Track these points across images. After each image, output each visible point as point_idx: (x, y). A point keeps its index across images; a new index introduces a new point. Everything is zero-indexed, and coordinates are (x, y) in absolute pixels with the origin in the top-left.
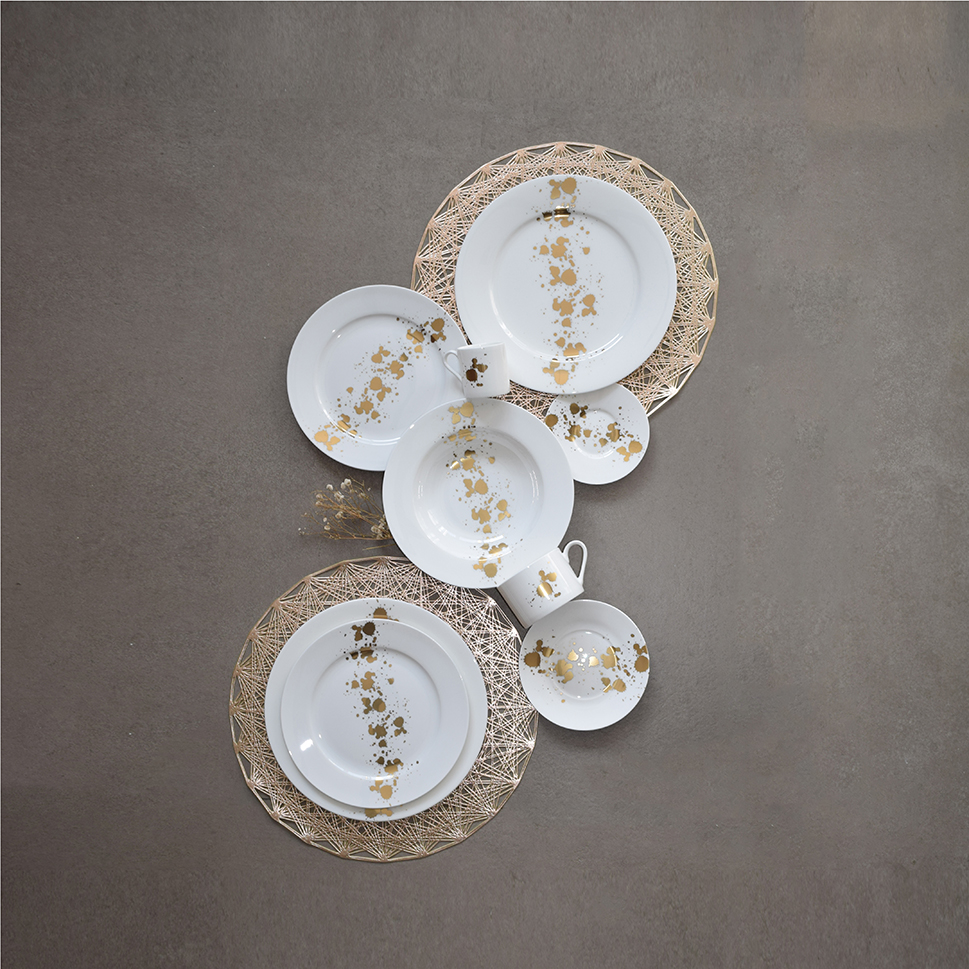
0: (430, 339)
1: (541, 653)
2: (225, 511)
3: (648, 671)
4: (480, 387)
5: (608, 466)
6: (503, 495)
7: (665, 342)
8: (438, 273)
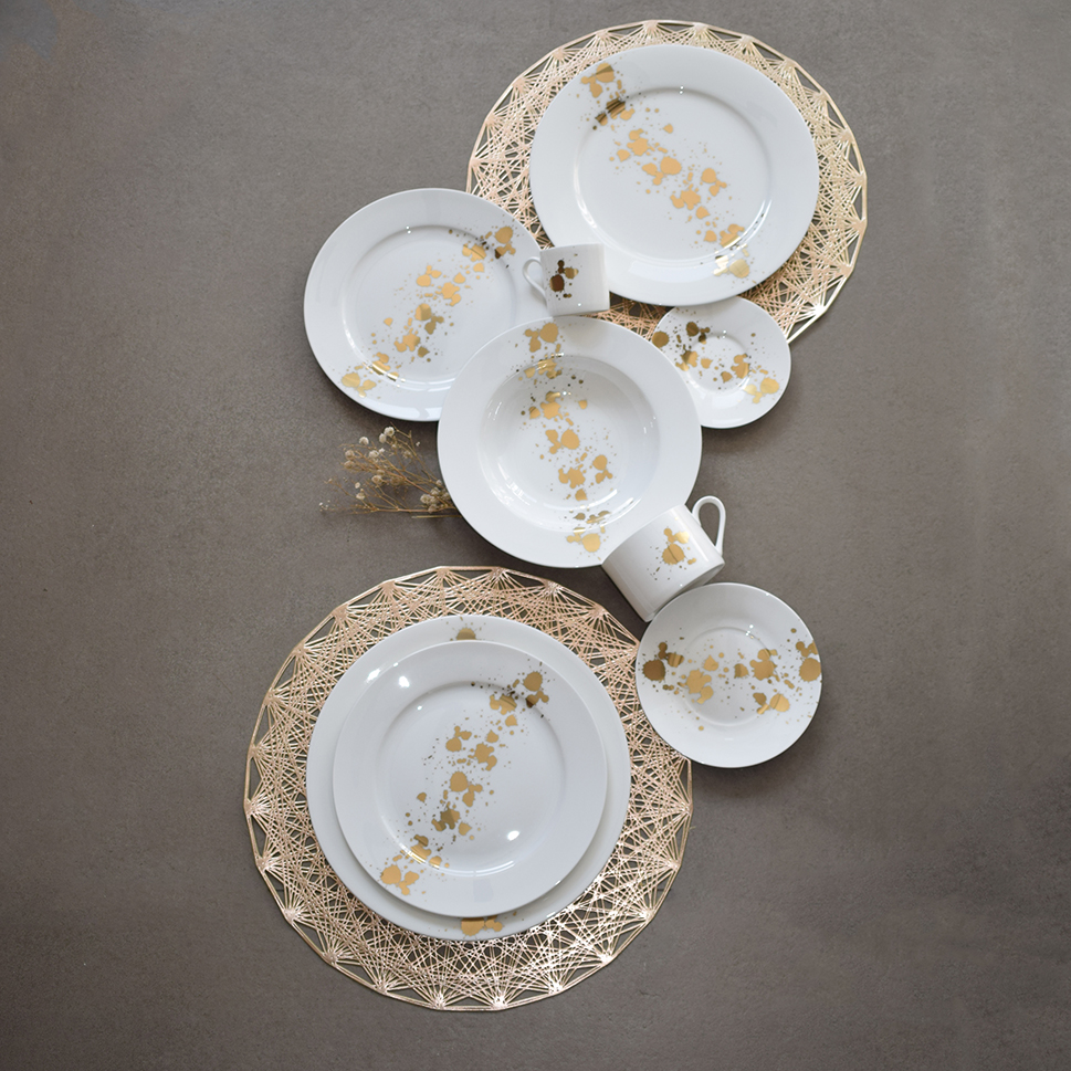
0: (493, 254)
1: (665, 662)
2: (217, 486)
3: (820, 678)
4: (567, 299)
5: (737, 406)
6: (601, 449)
7: (803, 250)
8: (501, 177)
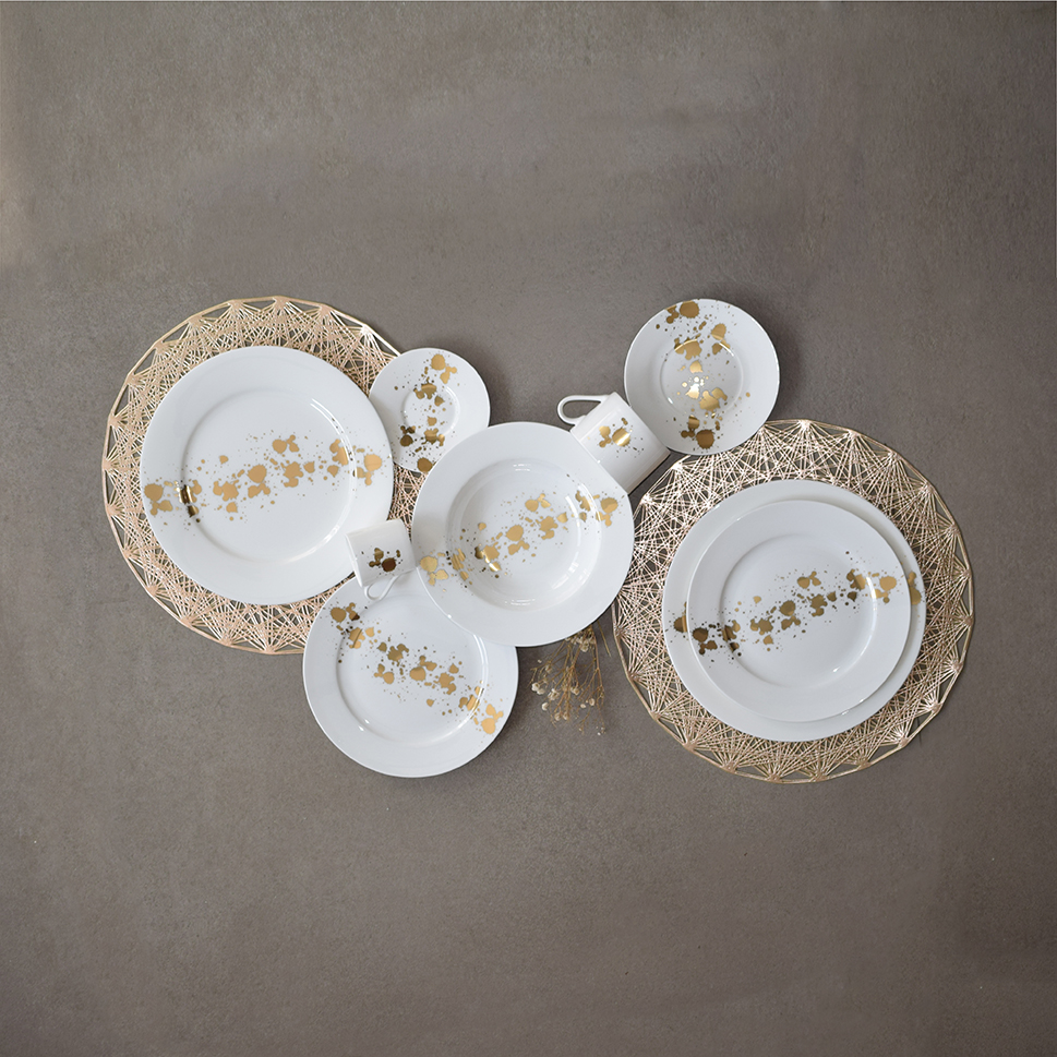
0: (356, 621)
1: (697, 431)
2: (593, 823)
3: (696, 301)
4: (401, 552)
5: (466, 390)
6: (520, 506)
7: (312, 349)
8: (280, 625)
